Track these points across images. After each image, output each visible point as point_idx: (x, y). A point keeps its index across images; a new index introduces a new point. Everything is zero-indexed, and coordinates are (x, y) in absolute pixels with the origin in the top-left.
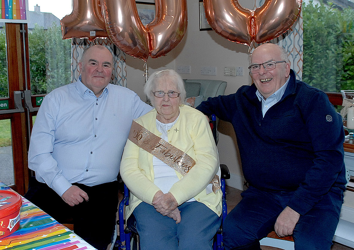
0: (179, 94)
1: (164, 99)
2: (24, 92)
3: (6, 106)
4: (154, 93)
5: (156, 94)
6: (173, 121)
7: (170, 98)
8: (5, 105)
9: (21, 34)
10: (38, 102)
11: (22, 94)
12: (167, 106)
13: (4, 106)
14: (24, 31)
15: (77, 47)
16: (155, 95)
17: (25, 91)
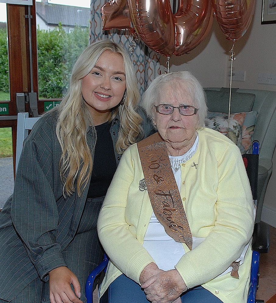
0: (196, 111)
1: (172, 116)
2: (28, 95)
3: (6, 111)
4: (157, 107)
5: (161, 109)
6: (185, 153)
7: (182, 117)
8: (5, 109)
9: (27, 20)
10: (47, 107)
11: (25, 96)
12: (177, 127)
13: (3, 111)
14: (30, 17)
15: (96, 39)
16: (157, 111)
17: (29, 93)
